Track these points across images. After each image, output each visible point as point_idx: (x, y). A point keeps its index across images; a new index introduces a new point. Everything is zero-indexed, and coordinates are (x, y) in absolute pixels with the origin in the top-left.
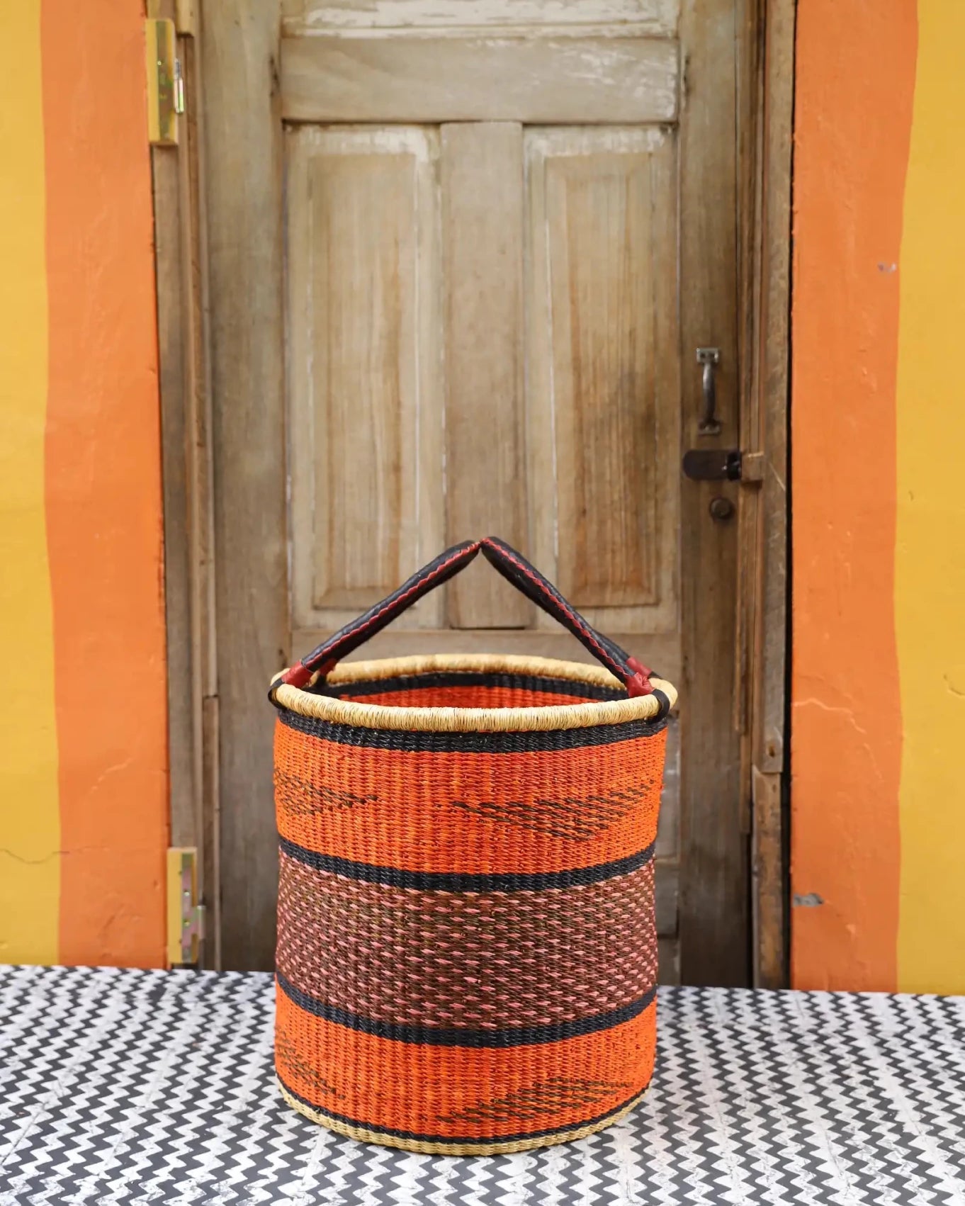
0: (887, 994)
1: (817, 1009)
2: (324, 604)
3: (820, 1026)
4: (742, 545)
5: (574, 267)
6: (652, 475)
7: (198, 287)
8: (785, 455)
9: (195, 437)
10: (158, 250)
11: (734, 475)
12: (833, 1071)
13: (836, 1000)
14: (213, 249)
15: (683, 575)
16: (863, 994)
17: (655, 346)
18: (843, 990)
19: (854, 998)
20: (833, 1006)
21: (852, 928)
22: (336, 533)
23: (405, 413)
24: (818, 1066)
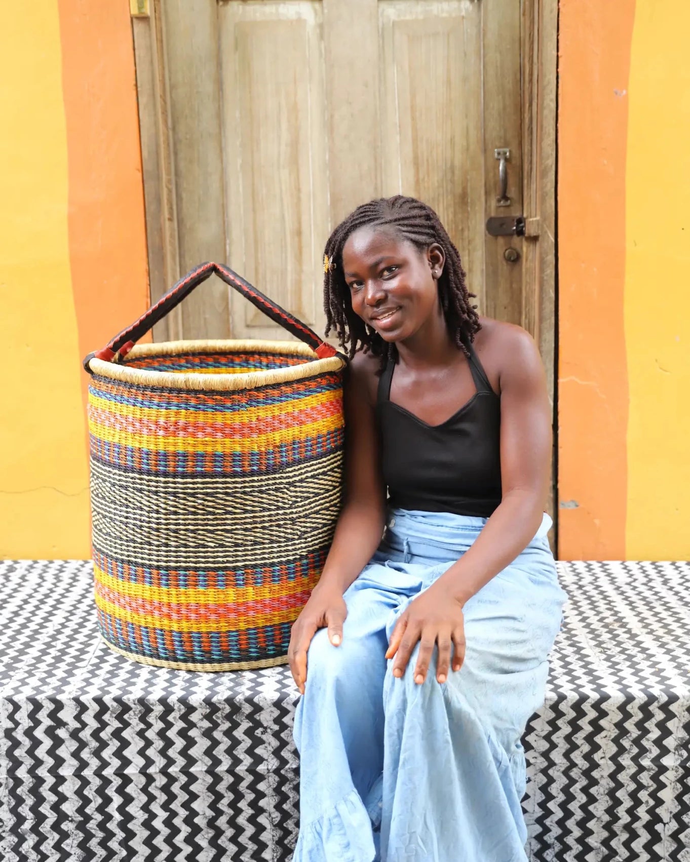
0: (620, 562)
1: (577, 571)
2: (254, 324)
3: (580, 580)
4: (525, 278)
5: (413, 96)
6: (466, 233)
7: (164, 112)
8: (553, 218)
9: (166, 215)
10: (139, 89)
11: (520, 233)
12: (589, 604)
13: (588, 566)
14: (173, 87)
15: (487, 299)
16: (605, 562)
17: (468, 149)
18: (592, 559)
19: (600, 565)
20: (587, 569)
21: (597, 521)
22: (260, 277)
23: (303, 196)
24: (579, 602)
